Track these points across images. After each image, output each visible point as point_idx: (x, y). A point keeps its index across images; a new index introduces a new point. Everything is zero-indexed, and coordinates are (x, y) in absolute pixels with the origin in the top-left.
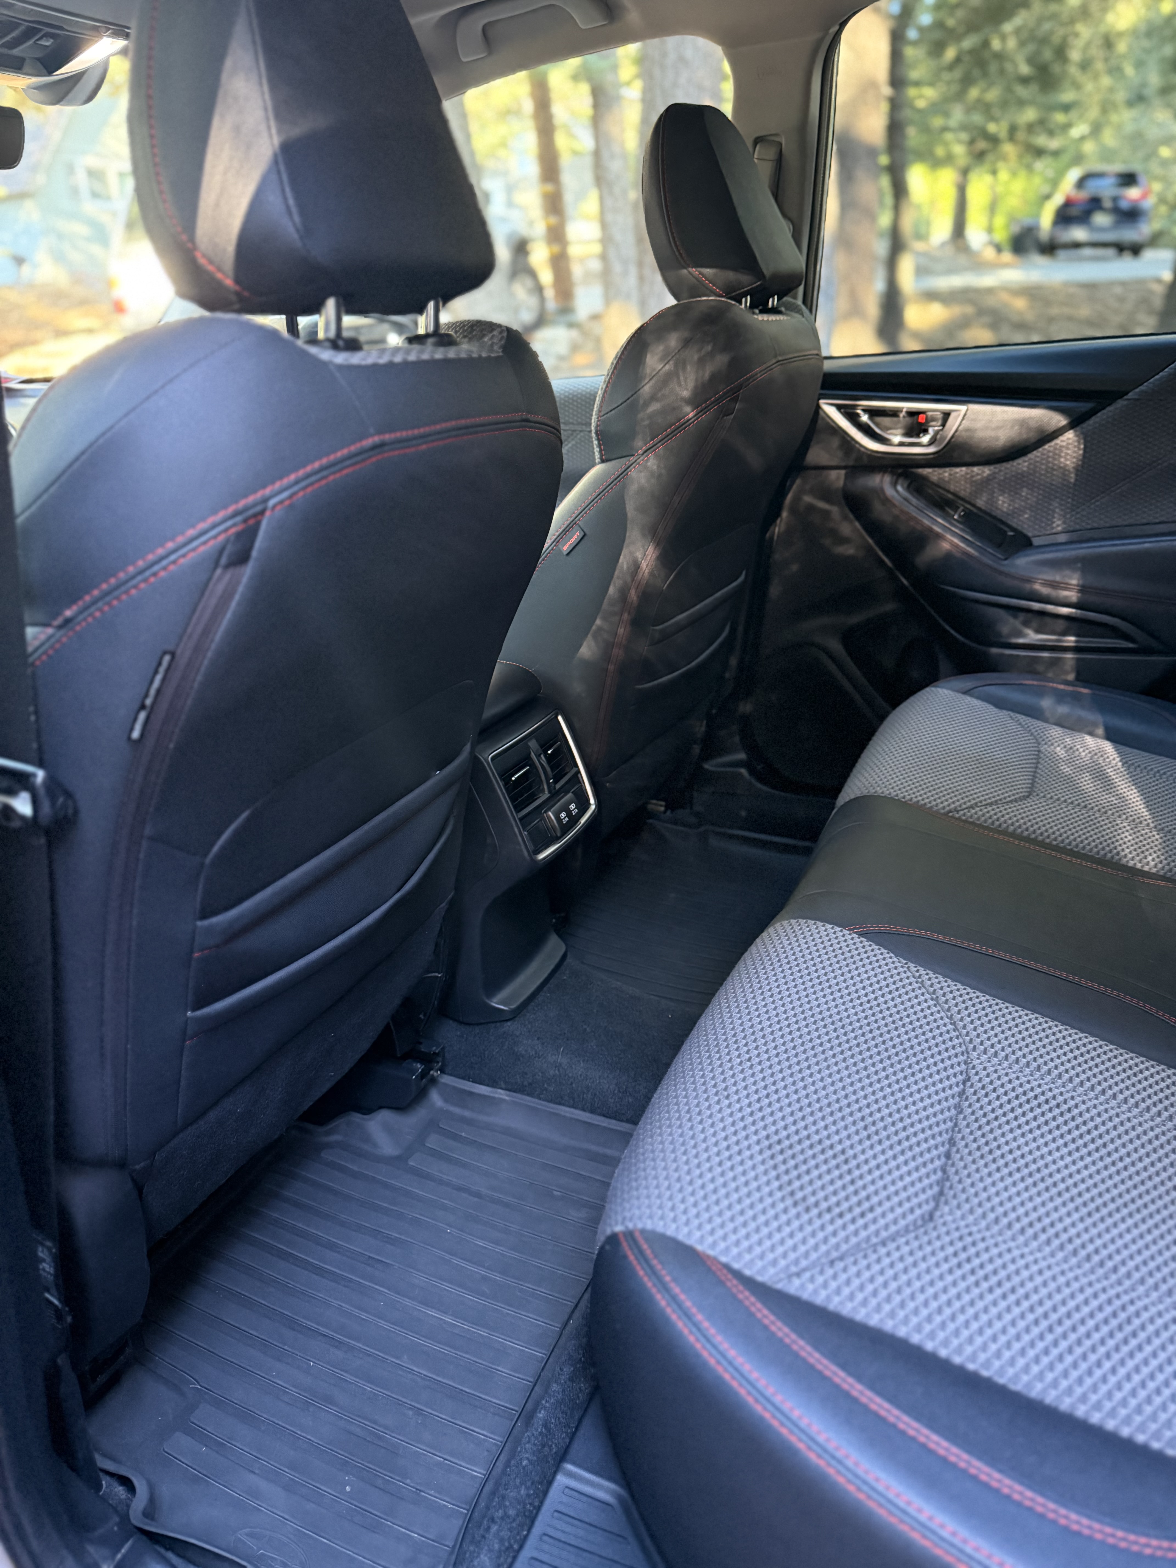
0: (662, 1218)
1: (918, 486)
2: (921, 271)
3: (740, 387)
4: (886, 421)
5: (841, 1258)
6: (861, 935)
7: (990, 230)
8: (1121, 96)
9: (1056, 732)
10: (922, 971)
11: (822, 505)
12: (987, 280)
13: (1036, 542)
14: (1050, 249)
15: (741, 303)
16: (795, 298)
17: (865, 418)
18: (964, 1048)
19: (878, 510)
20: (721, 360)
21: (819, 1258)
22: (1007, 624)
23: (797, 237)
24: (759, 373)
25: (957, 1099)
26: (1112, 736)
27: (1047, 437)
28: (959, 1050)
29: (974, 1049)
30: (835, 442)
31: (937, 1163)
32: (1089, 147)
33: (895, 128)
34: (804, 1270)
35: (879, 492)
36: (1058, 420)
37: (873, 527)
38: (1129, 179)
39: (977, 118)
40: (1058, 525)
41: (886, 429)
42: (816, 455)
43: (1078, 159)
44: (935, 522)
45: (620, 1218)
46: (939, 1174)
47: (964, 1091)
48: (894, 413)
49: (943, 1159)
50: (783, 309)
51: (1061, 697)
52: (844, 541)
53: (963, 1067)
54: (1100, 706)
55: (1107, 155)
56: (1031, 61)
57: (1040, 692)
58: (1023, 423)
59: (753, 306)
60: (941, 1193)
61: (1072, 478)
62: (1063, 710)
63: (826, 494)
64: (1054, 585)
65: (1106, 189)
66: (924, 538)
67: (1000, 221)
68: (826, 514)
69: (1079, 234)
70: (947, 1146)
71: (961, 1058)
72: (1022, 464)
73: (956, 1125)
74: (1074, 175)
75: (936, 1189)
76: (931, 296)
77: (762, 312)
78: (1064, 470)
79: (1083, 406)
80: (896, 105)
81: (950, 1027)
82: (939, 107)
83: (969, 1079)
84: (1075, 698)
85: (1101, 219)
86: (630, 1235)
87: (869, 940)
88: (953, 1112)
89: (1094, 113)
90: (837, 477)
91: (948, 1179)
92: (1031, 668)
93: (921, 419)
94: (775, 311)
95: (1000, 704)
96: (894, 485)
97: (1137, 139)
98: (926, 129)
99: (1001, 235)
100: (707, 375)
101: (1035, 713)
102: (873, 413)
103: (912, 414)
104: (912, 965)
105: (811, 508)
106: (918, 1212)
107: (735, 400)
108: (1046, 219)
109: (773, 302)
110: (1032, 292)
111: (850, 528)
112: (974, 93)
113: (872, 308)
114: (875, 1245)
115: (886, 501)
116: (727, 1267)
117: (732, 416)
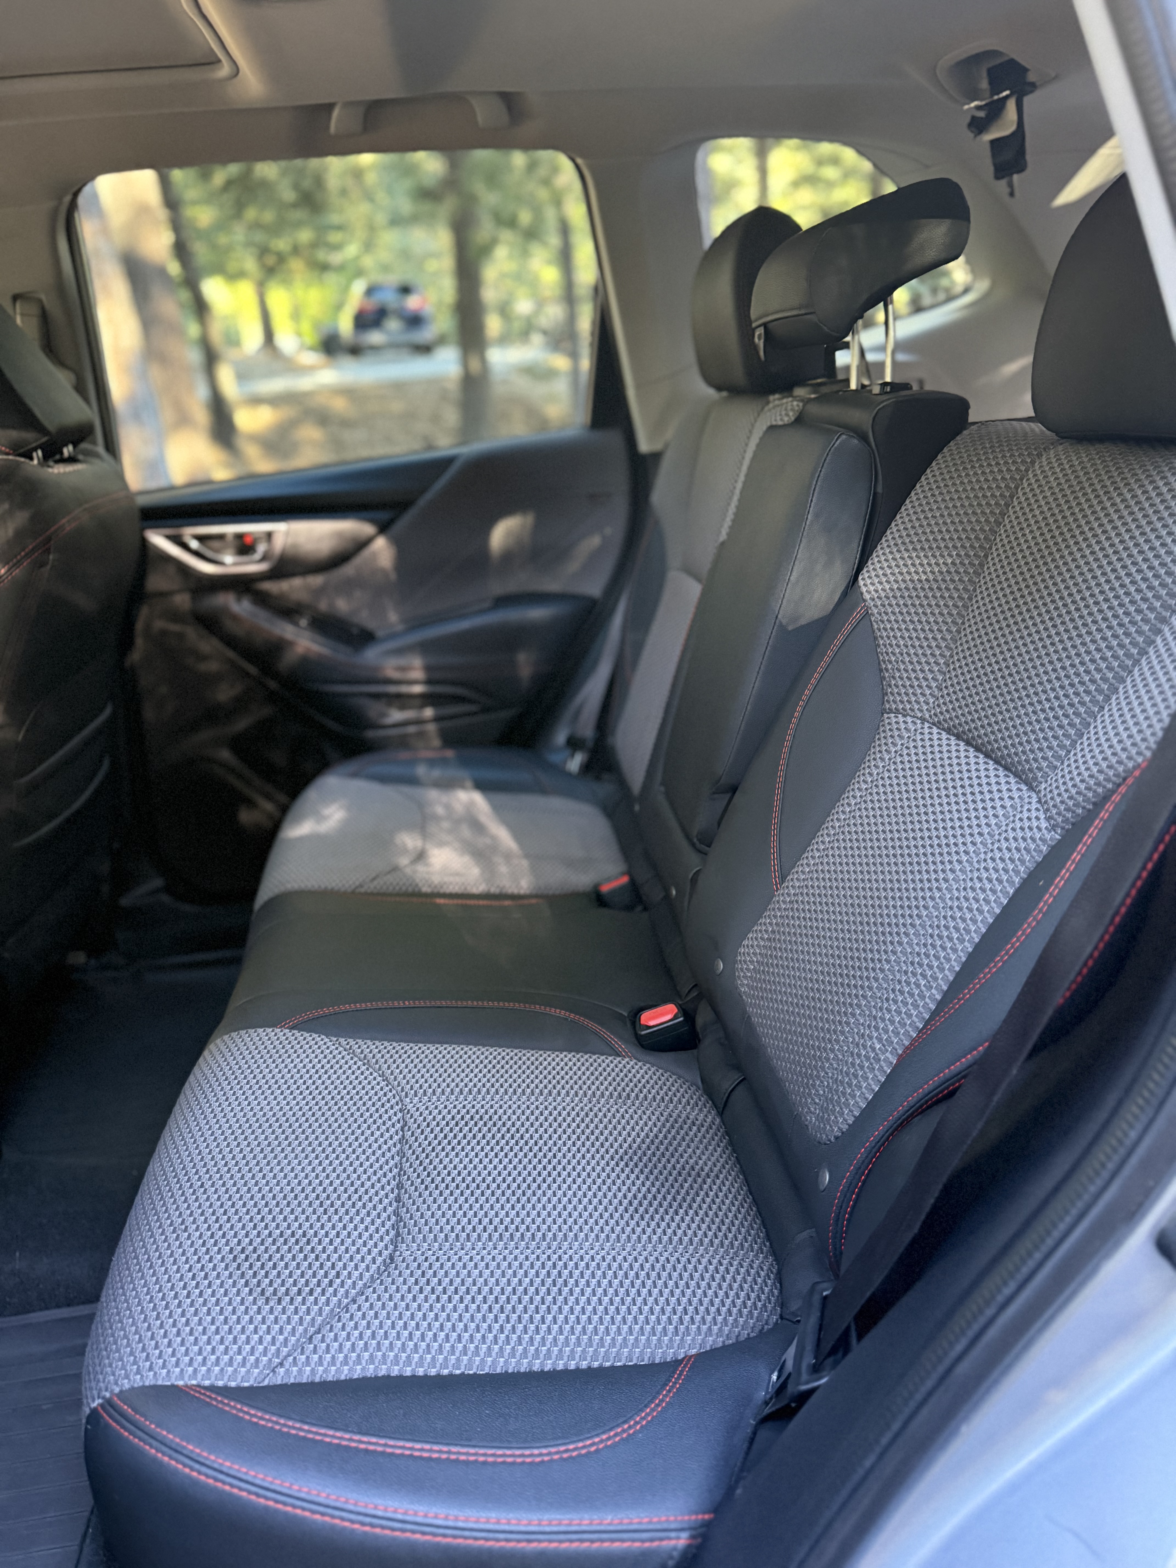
0: (138, 1372)
1: (263, 600)
2: (243, 375)
3: (49, 539)
4: (216, 544)
5: (318, 1331)
6: (291, 1028)
7: (299, 334)
8: (381, 218)
9: (433, 794)
10: (352, 1042)
11: (175, 627)
12: (305, 383)
13: (380, 633)
14: (355, 351)
15: (31, 459)
16: (94, 443)
17: (194, 544)
18: (397, 1098)
19: (230, 626)
20: (21, 518)
21: (298, 1340)
22: (373, 709)
23: (80, 388)
24: (67, 524)
25: (399, 1146)
26: (482, 786)
27: (362, 544)
28: (393, 1101)
29: (406, 1096)
30: (171, 569)
31: (390, 1210)
32: (368, 262)
33: (181, 250)
34: (286, 1357)
35: (226, 610)
36: (366, 529)
37: (230, 641)
38: (405, 290)
39: (259, 237)
40: (393, 617)
41: (217, 551)
42: (155, 582)
43: (359, 273)
44: (286, 630)
45: (95, 1393)
46: (393, 1218)
47: (403, 1136)
48: (221, 537)
49: (395, 1204)
50: (80, 457)
51: (432, 763)
52: (204, 658)
53: (400, 1115)
54: (464, 762)
55: (385, 268)
56: (296, 186)
57: (413, 762)
58: (339, 535)
59: (47, 457)
60: (398, 1234)
61: (393, 576)
62: (436, 773)
63: (175, 616)
64: (403, 669)
65: (389, 298)
66: (279, 646)
67: (306, 327)
68: (181, 636)
69: (375, 337)
70: (396, 1191)
71: (397, 1108)
72: (348, 569)
73: (401, 1169)
74: (358, 288)
75: (392, 1233)
76: (256, 401)
77: (57, 462)
78: (383, 571)
79: (384, 516)
80: (177, 225)
81: (383, 1084)
82: (221, 226)
83: (405, 1124)
84: (443, 762)
85: (393, 324)
86: (109, 1404)
87: (300, 1030)
88: (397, 1158)
89: (360, 234)
90: (182, 601)
91: (401, 1220)
92: (403, 743)
93: (248, 540)
94: (72, 460)
95: (384, 779)
96: (239, 600)
97: (405, 254)
98: (214, 247)
99: (311, 337)
100: (11, 532)
101: (413, 781)
102: (201, 538)
103: (240, 537)
104: (342, 1040)
105: (164, 633)
106: (379, 1260)
107: (48, 551)
108: (345, 325)
109: (67, 451)
110: (349, 392)
111: (208, 645)
112: (251, 213)
113: (201, 416)
114: (346, 1307)
115: (235, 618)
116: (212, 1388)
117: (49, 567)
